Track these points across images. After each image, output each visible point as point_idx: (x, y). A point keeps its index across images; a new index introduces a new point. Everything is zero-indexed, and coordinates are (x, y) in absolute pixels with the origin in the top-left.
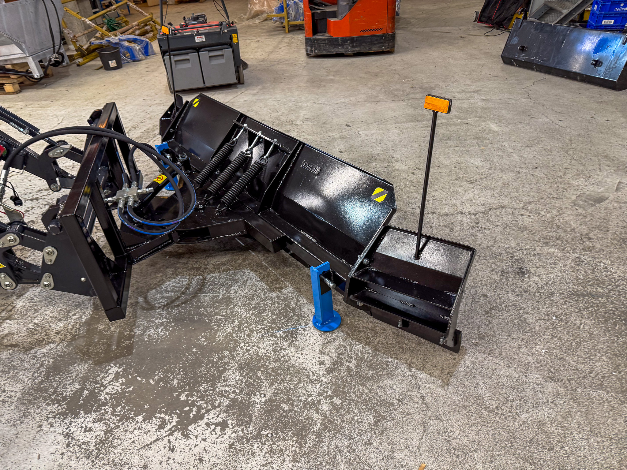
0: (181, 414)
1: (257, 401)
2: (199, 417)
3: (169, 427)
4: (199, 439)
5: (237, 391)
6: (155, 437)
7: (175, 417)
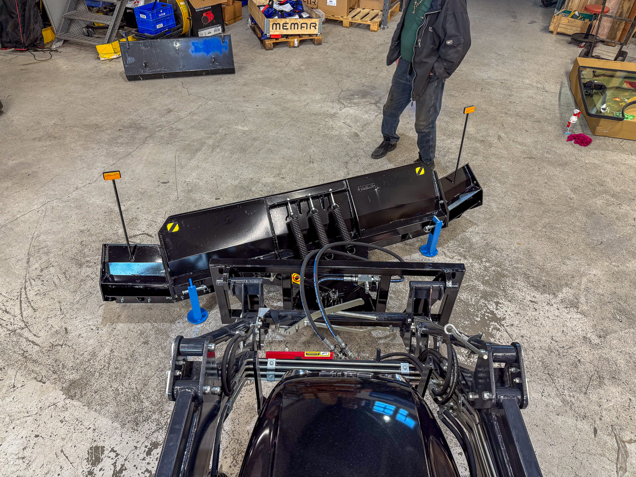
0: (489, 321)
1: (483, 288)
2: (492, 313)
3: (498, 326)
4: (505, 313)
5: (476, 295)
6: (505, 332)
7: (491, 323)
